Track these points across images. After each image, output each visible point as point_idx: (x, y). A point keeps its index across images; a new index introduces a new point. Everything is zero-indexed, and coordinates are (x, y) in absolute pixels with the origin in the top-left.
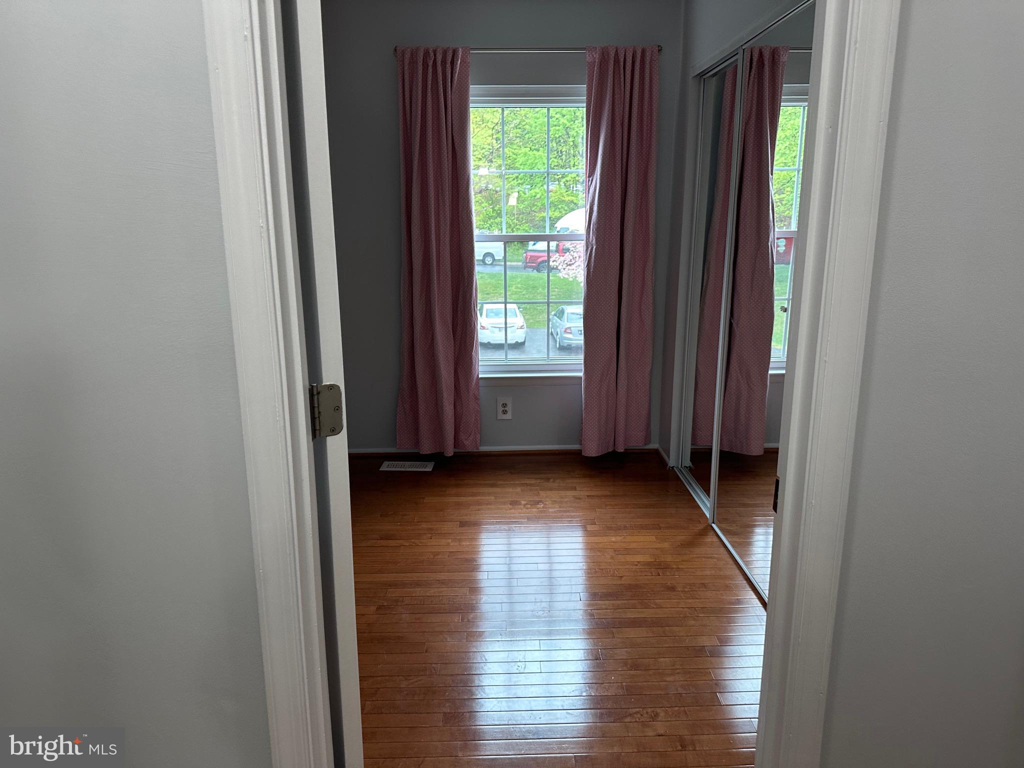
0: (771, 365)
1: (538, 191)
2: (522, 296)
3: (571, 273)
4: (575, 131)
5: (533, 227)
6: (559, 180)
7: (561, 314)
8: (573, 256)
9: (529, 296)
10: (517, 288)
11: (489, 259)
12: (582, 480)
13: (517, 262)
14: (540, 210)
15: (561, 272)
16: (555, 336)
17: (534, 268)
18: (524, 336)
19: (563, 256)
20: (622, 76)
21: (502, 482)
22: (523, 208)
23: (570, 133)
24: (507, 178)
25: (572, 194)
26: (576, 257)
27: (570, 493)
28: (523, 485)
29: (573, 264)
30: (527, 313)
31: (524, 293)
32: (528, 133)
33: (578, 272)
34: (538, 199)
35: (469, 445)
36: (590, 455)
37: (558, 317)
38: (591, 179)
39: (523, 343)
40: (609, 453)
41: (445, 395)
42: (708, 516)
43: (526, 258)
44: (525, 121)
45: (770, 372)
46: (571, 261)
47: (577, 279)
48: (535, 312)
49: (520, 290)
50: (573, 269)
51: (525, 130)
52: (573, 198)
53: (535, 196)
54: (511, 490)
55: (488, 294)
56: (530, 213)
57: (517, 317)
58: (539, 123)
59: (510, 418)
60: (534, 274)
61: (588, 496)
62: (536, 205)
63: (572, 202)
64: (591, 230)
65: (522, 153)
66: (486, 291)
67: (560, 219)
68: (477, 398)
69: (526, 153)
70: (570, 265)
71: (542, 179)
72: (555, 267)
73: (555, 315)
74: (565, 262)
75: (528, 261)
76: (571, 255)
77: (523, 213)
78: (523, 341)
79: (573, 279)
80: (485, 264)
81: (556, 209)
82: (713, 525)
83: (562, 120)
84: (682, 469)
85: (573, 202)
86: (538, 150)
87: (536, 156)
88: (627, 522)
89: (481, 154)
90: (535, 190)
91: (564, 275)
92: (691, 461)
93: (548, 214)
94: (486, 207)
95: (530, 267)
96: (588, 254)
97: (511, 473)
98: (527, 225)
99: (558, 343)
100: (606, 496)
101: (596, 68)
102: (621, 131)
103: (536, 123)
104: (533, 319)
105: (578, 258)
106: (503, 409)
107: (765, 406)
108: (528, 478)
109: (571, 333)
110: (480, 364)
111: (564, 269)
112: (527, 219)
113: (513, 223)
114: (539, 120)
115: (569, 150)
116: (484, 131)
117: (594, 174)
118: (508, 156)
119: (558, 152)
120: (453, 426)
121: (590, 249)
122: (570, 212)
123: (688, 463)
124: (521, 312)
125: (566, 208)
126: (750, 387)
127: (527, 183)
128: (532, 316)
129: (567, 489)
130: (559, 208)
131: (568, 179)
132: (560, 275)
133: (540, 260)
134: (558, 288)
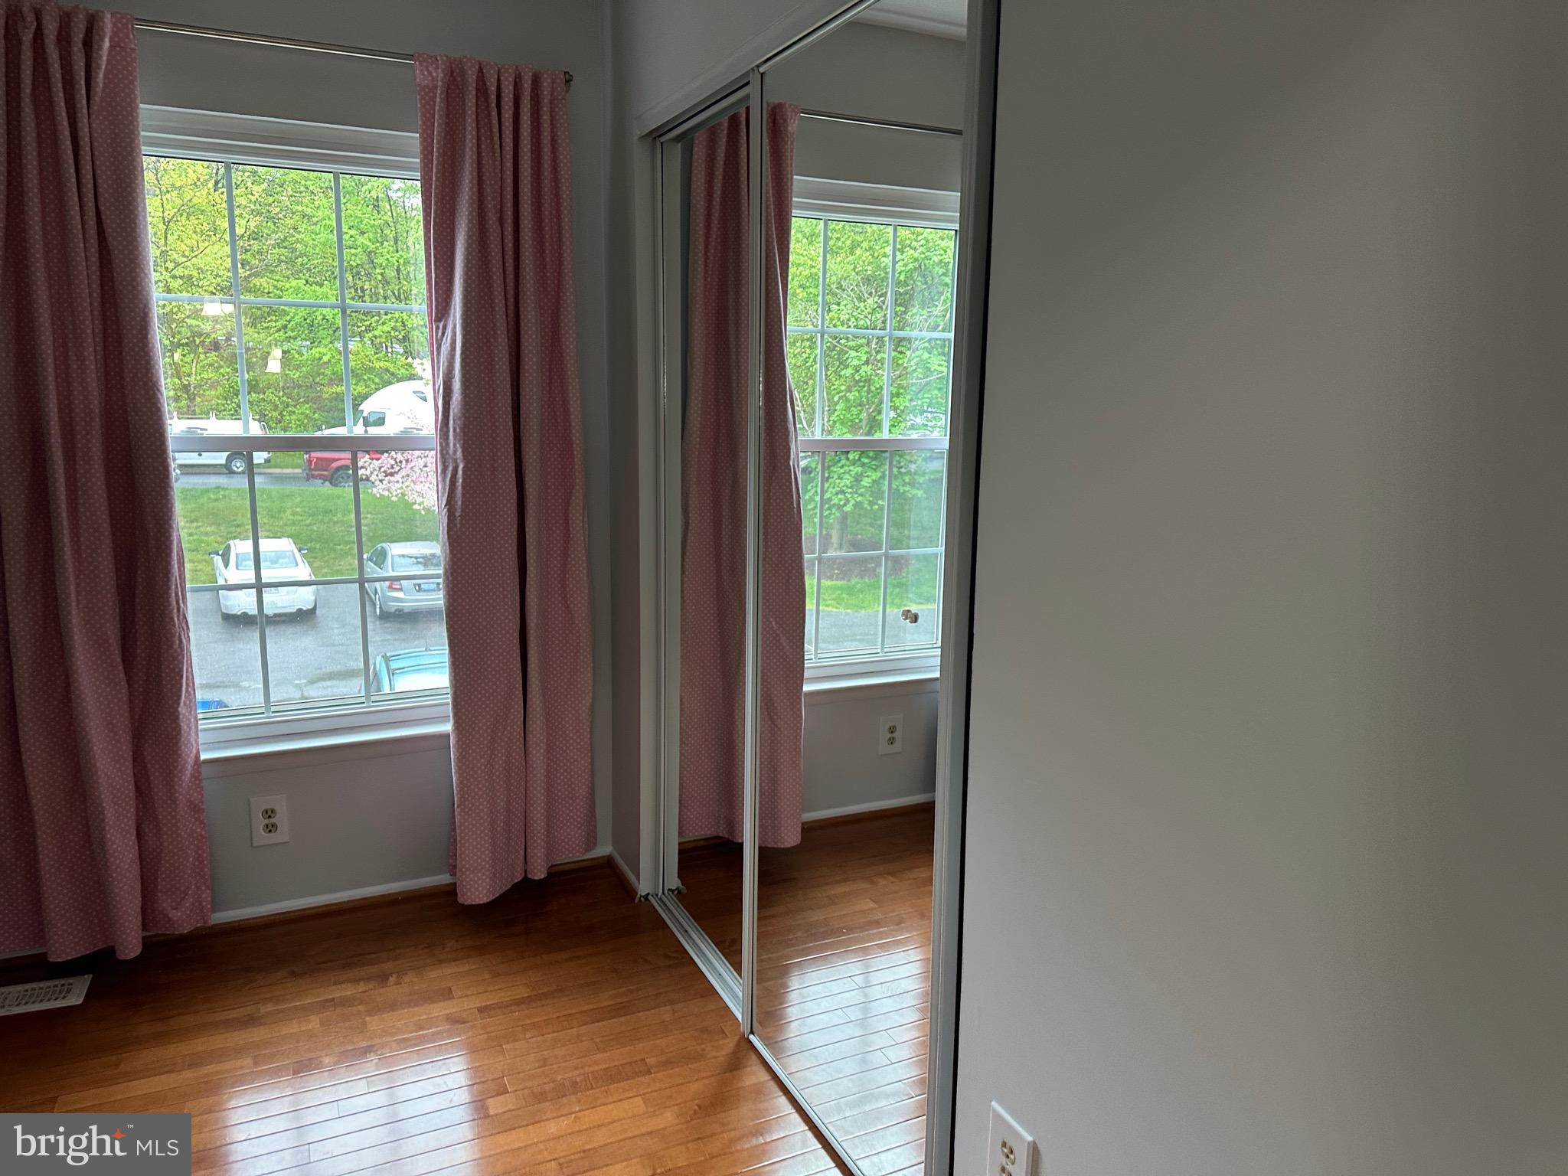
0: (807, 674)
1: (325, 352)
2: (305, 528)
3: (394, 487)
4: (385, 257)
5: (318, 409)
6: (361, 335)
7: (380, 558)
8: (395, 460)
9: (318, 528)
10: (294, 514)
11: (238, 465)
12: (463, 968)
13: (293, 468)
14: (331, 383)
15: (376, 487)
16: (373, 597)
17: (324, 479)
18: (313, 598)
19: (378, 459)
20: (495, 122)
21: (271, 1007)
22: (300, 377)
23: (375, 261)
24: (267, 328)
25: (386, 359)
26: (401, 462)
27: (440, 1009)
28: (324, 1005)
29: (397, 473)
30: (316, 558)
31: (308, 522)
32: (301, 255)
33: (407, 487)
34: (325, 363)
35: (181, 919)
36: (477, 901)
37: (375, 564)
38: (441, 325)
39: (312, 611)
40: (515, 886)
41: (110, 814)
42: (739, 1017)
43: (310, 461)
44: (294, 236)
45: (806, 688)
46: (392, 468)
47: (406, 498)
48: (333, 555)
49: (300, 518)
50: (398, 482)
51: (294, 250)
52: (388, 364)
53: (320, 359)
54: (294, 1027)
55: (238, 526)
56: (311, 387)
57: (297, 565)
58: (321, 240)
59: (286, 839)
60: (325, 489)
61: (481, 1010)
62: (323, 373)
63: (387, 370)
64: (451, 430)
65: (291, 287)
66: (235, 520)
67: (367, 398)
68: (196, 809)
69: (299, 288)
70: (392, 474)
71: (331, 332)
72: (364, 477)
73: (370, 559)
74: (382, 470)
75: (313, 467)
76: (392, 458)
77: (300, 387)
78: (310, 607)
79: (399, 499)
80: (232, 472)
81: (359, 381)
82: (751, 1037)
83: (361, 240)
84: (664, 898)
85: (389, 371)
86: (321, 285)
87: (318, 294)
88: (576, 1068)
89: (214, 285)
90: (318, 349)
91: (381, 491)
92: (679, 877)
93: (348, 388)
94: (228, 373)
95: (321, 477)
96: (448, 480)
97: (293, 974)
98: (307, 406)
99: (378, 606)
100: (520, 1002)
101: (438, 100)
102: (499, 231)
103: (314, 240)
104: (328, 566)
105: (404, 462)
106: (266, 821)
107: (800, 754)
108: (335, 984)
109: (401, 590)
110: (200, 727)
111: (381, 481)
112: (308, 397)
113: (283, 403)
114: (318, 237)
115: (376, 287)
116: (217, 247)
117: (449, 316)
118: (266, 291)
119: (356, 290)
120: (138, 885)
121: (450, 468)
122: (384, 386)
123: (674, 882)
124: (304, 555)
125: (377, 380)
126: (773, 723)
127: (303, 336)
128: (327, 561)
129: (430, 997)
130: (365, 380)
131: (377, 333)
132: (375, 490)
133: (335, 465)
134: (371, 513)
